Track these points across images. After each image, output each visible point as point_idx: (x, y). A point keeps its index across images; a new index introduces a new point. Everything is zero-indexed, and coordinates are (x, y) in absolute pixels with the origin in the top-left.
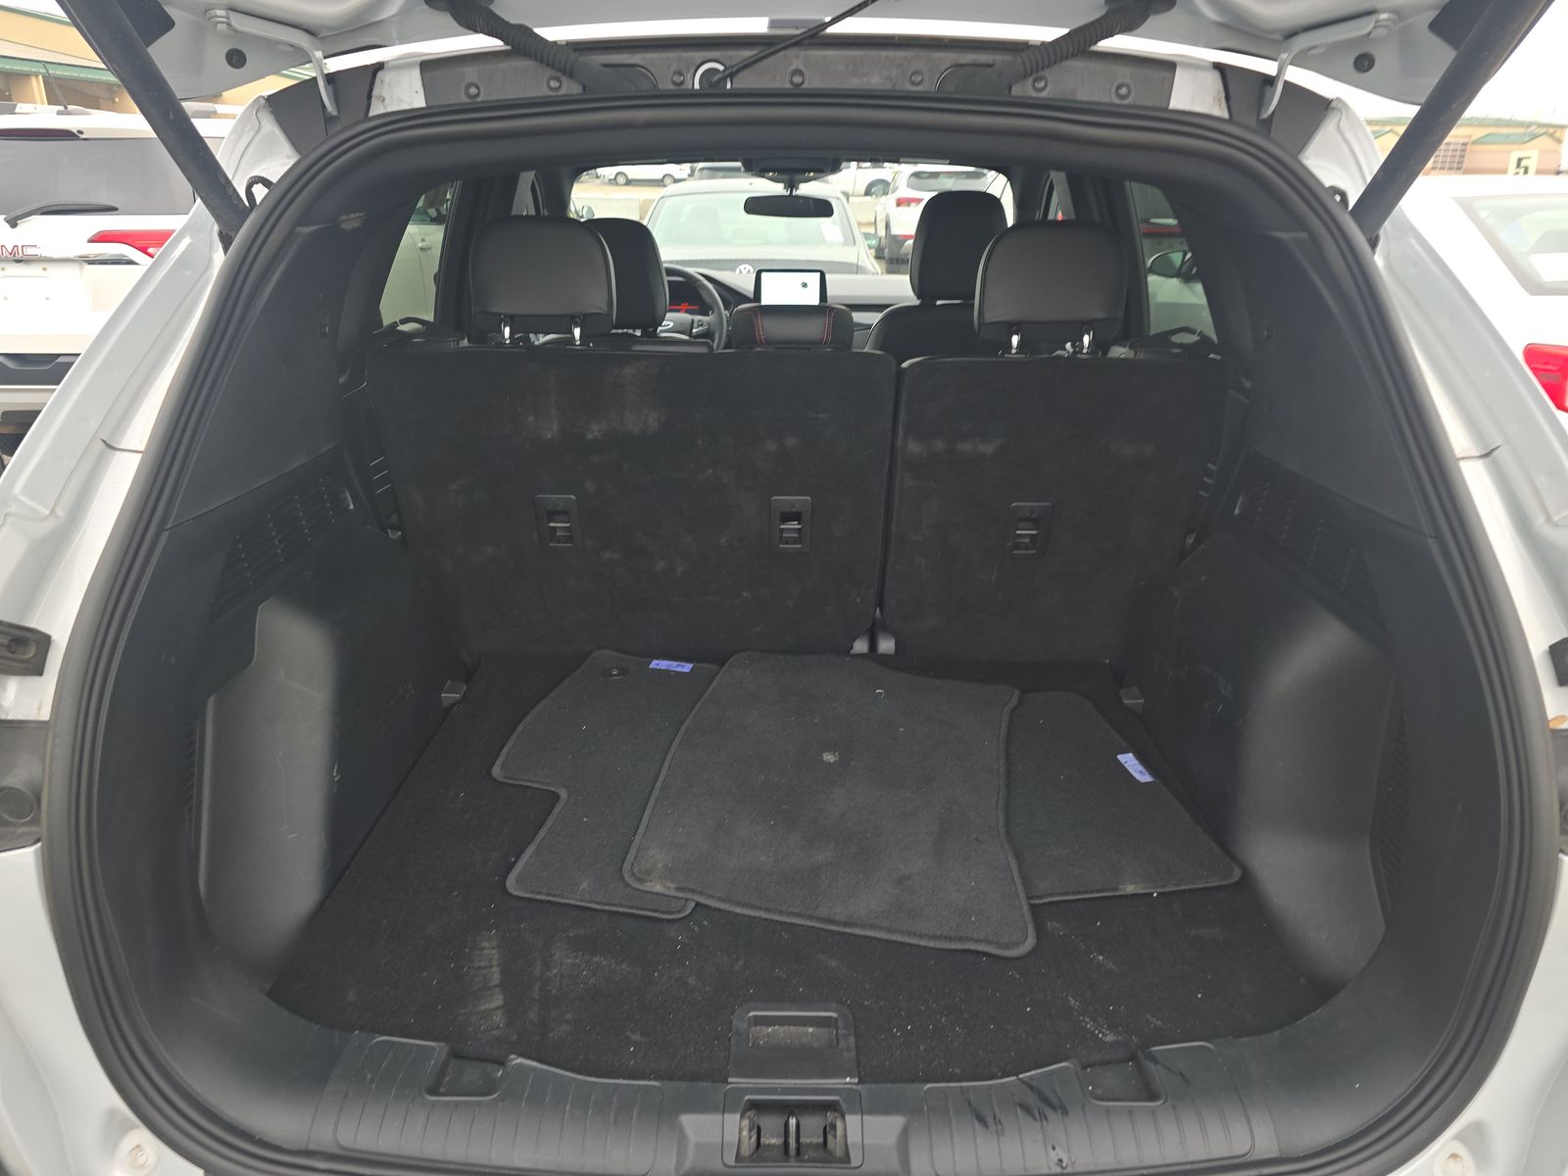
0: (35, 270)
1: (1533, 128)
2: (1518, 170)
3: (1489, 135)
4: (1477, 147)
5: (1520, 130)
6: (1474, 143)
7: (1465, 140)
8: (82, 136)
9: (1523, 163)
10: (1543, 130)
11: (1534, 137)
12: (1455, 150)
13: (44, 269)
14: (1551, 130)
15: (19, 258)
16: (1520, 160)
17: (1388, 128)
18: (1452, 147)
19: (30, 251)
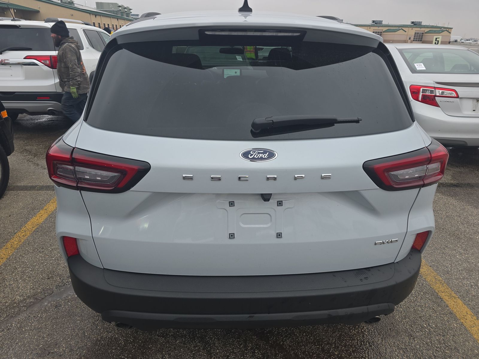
0: (7, 67)
1: (443, 29)
2: (436, 42)
3: (430, 30)
4: (426, 34)
5: (439, 29)
6: (425, 33)
7: (423, 32)
8: (20, 27)
9: (438, 39)
10: (445, 29)
11: (443, 31)
12: (420, 35)
13: (10, 67)
14: (447, 30)
15: (3, 63)
16: (436, 39)
17: (400, 28)
18: (419, 34)
19: (6, 61)
